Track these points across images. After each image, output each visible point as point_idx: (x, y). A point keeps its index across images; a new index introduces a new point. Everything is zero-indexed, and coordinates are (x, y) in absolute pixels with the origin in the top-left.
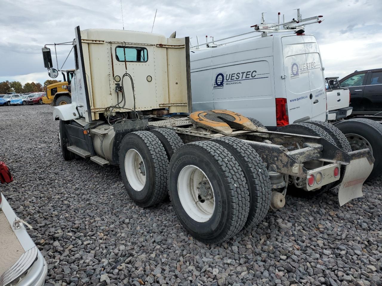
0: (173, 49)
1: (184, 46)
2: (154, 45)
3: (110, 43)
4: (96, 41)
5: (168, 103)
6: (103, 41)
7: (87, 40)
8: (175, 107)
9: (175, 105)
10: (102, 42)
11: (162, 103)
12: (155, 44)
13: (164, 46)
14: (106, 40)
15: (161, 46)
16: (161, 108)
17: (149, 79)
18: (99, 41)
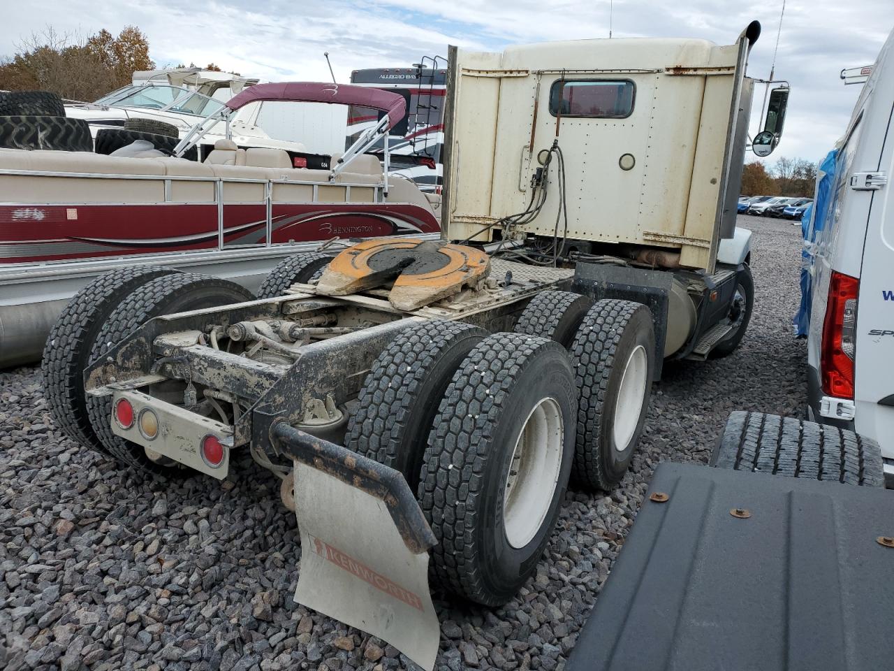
0: (722, 78)
1: (730, 72)
2: (658, 71)
3: (540, 73)
4: (511, 72)
5: (678, 234)
6: (527, 72)
7: (494, 72)
8: (697, 249)
9: (699, 244)
10: (524, 74)
11: (655, 232)
12: (663, 67)
13: (691, 72)
14: (531, 69)
15: (679, 71)
16: (650, 244)
17: (627, 162)
18: (519, 72)
